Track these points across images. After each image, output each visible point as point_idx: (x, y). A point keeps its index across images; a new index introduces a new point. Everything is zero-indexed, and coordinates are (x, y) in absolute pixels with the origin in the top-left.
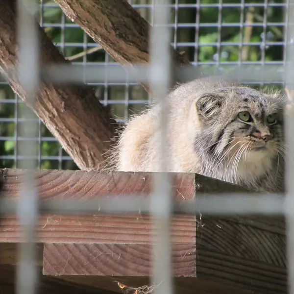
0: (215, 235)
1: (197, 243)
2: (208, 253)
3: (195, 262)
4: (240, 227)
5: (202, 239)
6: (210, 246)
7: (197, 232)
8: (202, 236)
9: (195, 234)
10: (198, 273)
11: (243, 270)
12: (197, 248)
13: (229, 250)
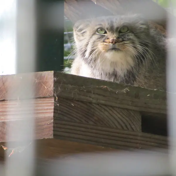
0: (71, 111)
1: (54, 116)
2: (64, 122)
3: (52, 128)
4: (93, 106)
5: (59, 114)
6: (65, 118)
7: (54, 109)
8: (58, 112)
9: (53, 111)
10: (54, 135)
11: (96, 133)
12: (54, 120)
13: (83, 120)
